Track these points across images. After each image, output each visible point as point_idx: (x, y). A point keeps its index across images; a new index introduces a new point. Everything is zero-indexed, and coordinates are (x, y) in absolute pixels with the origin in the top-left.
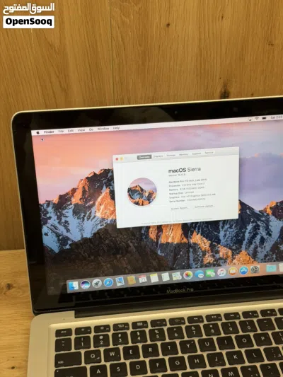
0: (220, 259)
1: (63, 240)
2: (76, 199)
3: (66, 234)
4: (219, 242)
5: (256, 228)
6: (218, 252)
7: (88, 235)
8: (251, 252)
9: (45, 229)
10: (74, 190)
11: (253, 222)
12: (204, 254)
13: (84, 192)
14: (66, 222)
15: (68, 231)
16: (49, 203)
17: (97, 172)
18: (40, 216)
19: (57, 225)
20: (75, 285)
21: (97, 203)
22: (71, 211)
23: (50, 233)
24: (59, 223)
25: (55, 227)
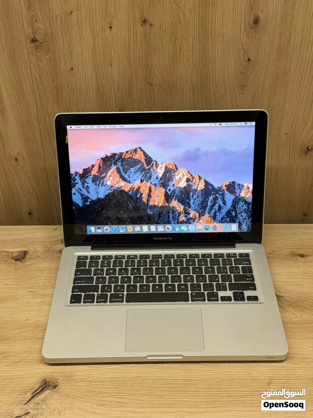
0: (191, 218)
1: (85, 199)
2: (94, 172)
3: (87, 195)
4: (190, 207)
5: (216, 199)
6: (189, 214)
7: (102, 196)
8: (212, 215)
9: (74, 191)
10: (93, 166)
11: (213, 195)
12: (180, 215)
13: (100, 167)
14: (87, 187)
15: (88, 192)
16: (76, 173)
17: (109, 155)
18: (71, 181)
19: (82, 188)
20: (92, 230)
21: (108, 176)
22: (91, 179)
23: (77, 193)
24: (83, 187)
25: (80, 190)
